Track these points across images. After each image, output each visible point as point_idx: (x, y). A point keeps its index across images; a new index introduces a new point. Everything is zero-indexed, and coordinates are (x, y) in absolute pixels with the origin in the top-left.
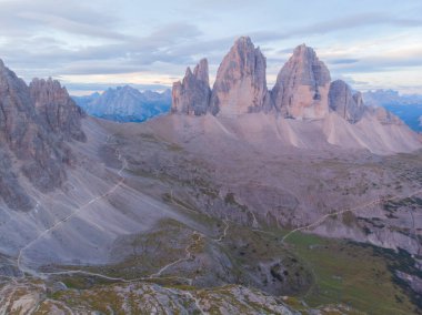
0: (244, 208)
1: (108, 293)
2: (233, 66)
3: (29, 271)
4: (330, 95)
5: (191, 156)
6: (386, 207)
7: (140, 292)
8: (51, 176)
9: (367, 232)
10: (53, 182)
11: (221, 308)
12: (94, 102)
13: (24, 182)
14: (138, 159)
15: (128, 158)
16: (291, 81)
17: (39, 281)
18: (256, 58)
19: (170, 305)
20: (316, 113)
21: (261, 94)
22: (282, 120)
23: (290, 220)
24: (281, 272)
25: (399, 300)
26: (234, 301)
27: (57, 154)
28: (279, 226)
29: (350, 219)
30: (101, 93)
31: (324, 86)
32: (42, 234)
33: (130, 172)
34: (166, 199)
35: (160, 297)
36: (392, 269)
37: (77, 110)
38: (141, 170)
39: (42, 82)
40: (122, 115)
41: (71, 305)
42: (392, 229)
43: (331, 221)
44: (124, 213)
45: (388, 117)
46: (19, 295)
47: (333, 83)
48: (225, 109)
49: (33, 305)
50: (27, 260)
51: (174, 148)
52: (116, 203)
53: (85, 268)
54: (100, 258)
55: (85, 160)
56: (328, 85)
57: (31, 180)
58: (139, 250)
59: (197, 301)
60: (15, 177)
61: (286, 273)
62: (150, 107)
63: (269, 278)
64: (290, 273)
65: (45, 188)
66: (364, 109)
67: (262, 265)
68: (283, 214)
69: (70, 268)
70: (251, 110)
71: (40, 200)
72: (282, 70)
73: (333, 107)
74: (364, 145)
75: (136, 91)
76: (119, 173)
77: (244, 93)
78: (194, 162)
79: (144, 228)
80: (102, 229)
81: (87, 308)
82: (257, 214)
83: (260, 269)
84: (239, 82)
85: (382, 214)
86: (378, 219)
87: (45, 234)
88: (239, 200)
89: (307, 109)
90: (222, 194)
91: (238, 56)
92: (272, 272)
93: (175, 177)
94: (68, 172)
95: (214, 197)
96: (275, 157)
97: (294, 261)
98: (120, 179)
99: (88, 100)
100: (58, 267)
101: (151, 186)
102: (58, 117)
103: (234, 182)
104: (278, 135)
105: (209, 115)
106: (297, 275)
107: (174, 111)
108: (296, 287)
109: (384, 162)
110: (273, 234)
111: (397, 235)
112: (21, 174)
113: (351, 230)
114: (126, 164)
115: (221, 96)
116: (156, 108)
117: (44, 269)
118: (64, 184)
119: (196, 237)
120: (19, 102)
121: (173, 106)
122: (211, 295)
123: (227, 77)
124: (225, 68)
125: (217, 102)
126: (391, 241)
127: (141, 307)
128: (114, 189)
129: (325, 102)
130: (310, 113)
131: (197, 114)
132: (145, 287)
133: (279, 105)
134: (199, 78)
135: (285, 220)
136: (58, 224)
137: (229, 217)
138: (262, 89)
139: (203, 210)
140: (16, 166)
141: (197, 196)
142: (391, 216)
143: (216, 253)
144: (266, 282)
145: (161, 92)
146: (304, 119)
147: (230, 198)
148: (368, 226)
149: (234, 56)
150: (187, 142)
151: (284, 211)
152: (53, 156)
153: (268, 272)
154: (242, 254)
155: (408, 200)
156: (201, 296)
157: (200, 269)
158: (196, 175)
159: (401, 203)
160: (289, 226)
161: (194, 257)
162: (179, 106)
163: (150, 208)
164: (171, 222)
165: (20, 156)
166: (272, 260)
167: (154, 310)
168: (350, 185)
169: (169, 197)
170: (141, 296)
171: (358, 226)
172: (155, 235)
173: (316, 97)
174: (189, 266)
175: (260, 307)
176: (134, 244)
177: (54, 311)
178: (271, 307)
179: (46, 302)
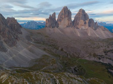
0: (66, 53)
1: (29, 74)
2: (62, 14)
3: (6, 68)
4: (89, 23)
5: (51, 38)
6: (105, 52)
7: (38, 74)
8: (12, 43)
9: (100, 59)
11: (62, 78)
12: (24, 25)
13: (5, 44)
14: (37, 39)
15: (34, 39)
16: (78, 19)
17: (9, 71)
18: (69, 12)
19: (47, 77)
20: (85, 28)
21: (70, 22)
24: (77, 69)
25: (110, 77)
26: (65, 76)
27: (14, 37)
28: (76, 57)
29: (95, 55)
30: (26, 23)
31: (87, 20)
33: (34, 42)
34: (45, 50)
35: (44, 75)
36: (107, 68)
37: (20, 26)
39: (10, 18)
40: (32, 29)
41: (18, 77)
42: (107, 58)
43: (90, 56)
44: (33, 53)
45: (104, 28)
47: (90, 20)
48: (60, 26)
49: (6, 77)
50: (5, 65)
51: (46, 36)
52: (31, 50)
53: (23, 68)
54: (26, 65)
55: (22, 39)
56: (88, 20)
57: (7, 44)
59: (55, 77)
60: (2, 42)
61: (78, 70)
62: (39, 27)
64: (79, 70)
65: (11, 46)
66: (98, 26)
67: (71, 67)
68: (77, 54)
69: (18, 68)
70: (67, 27)
71: (9, 49)
72: (75, 16)
73: (89, 26)
74: (98, 36)
76: (31, 42)
77: (65, 22)
78: (52, 40)
79: (39, 57)
80: (27, 57)
81: (23, 78)
82: (69, 54)
83: (71, 68)
84: (64, 19)
85: (104, 54)
86: (103, 55)
87: (11, 58)
88: (64, 50)
89: (83, 26)
90: (60, 49)
92: (74, 69)
94: (17, 42)
95: (58, 49)
96: (74, 39)
97: (80, 66)
98: (32, 44)
99: (23, 24)
100: (14, 67)
102: (14, 27)
103: (63, 45)
104: (75, 33)
105: (56, 28)
106: (81, 70)
107: (46, 27)
109: (104, 41)
111: (108, 60)
112: (4, 42)
113: (95, 58)
114: (33, 40)
115: (59, 23)
116: (41, 27)
117: (10, 68)
118: (16, 45)
119: (53, 60)
120: (3, 22)
121: (46, 25)
122: (58, 75)
123: (61, 17)
125: (58, 24)
126: (106, 61)
127: (38, 78)
128: (30, 47)
129: (87, 24)
130: (83, 28)
131: (53, 27)
132: (39, 72)
133: (75, 25)
134: (53, 18)
136: (14, 56)
137: (62, 55)
139: (55, 53)
140: (2, 40)
141: (53, 49)
142: (106, 55)
143: (59, 64)
144: (73, 72)
145: (42, 23)
146: (82, 29)
147: (62, 50)
148: (100, 57)
149: (63, 12)
150: (50, 35)
152: (13, 37)
153: (73, 69)
154: (66, 64)
155: (111, 50)
156: (56, 75)
157: (55, 68)
158: (52, 44)
159: (109, 51)
160: (78, 57)
161: (53, 65)
162: (48, 25)
163: (40, 52)
164: (46, 55)
165: (3, 37)
166: (74, 66)
167: (42, 79)
168: (95, 46)
169: (45, 49)
170: (38, 75)
171: (97, 57)
172: (41, 59)
173: (85, 23)
174: (51, 67)
175: (73, 78)
176: (36, 61)
177: (13, 79)
178: (76, 78)
179: (10, 76)
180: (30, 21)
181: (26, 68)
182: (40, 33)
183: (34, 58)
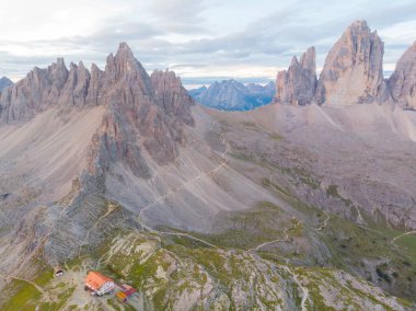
0: (348, 203)
2: (344, 53)
5: (293, 145)
7: (240, 257)
8: (166, 152)
10: (168, 157)
12: (201, 96)
13: (145, 154)
14: (240, 144)
15: (231, 143)
17: (155, 234)
18: (372, 43)
19: (268, 273)
21: (375, 83)
22: (399, 112)
23: (403, 221)
24: (389, 273)
27: (172, 134)
28: (389, 225)
30: (207, 86)
32: (158, 200)
33: (232, 155)
34: (266, 183)
35: (259, 265)
37: (190, 98)
38: (243, 155)
39: (161, 74)
40: (226, 107)
44: (226, 190)
46: (140, 241)
48: (332, 99)
49: (151, 251)
50: (145, 219)
51: (274, 136)
52: (219, 181)
53: (192, 233)
54: (204, 228)
55: (194, 141)
57: (151, 154)
58: (238, 226)
59: (295, 277)
60: (138, 149)
61: (395, 275)
62: (252, 99)
63: (375, 276)
64: (400, 276)
65: (162, 162)
67: (366, 262)
68: (394, 213)
69: (178, 231)
70: (361, 100)
71: (157, 171)
72: (403, 56)
75: (240, 84)
76: (223, 155)
78: (295, 151)
79: (244, 207)
80: (206, 202)
82: (362, 210)
83: (363, 265)
84: (350, 70)
87: (159, 200)
88: (342, 193)
90: (324, 186)
91: (350, 43)
92: (378, 271)
93: (275, 165)
94: (180, 149)
95: (315, 187)
96: (388, 152)
97: (407, 264)
98: (224, 160)
99: (197, 93)
100: (169, 228)
101: (251, 170)
102: (173, 103)
103: (338, 174)
104: (394, 130)
105: (314, 105)
106: (409, 279)
107: (277, 101)
108: (407, 292)
110: (380, 233)
112: (143, 148)
114: (228, 148)
115: (328, 85)
116: (258, 100)
117: (158, 228)
118: (176, 160)
119: (294, 222)
121: (276, 95)
122: (310, 274)
124: (335, 56)
125: (324, 92)
128: (218, 169)
131: (301, 103)
133: (396, 94)
134: (305, 67)
135: (396, 220)
136: (170, 192)
137: (330, 209)
138: (376, 78)
139: (302, 199)
140: (140, 142)
143: (316, 240)
144: (370, 279)
145: (263, 85)
147: (332, 191)
149: (346, 42)
150: (288, 132)
151: (397, 210)
152: (168, 135)
153: (372, 270)
154: (344, 247)
156: (299, 273)
157: (298, 252)
158: (296, 164)
160: (401, 227)
161: (292, 240)
162: (283, 96)
163: (250, 191)
164: (269, 205)
165: (143, 133)
166: (379, 259)
167: (254, 274)
169: (268, 181)
172: (253, 214)
174: (286, 247)
175: (364, 294)
176: (235, 219)
177: (168, 258)
178: (378, 298)
179: (161, 250)
180: (220, 81)
181: (203, 236)
182: (253, 125)
183: (228, 209)
